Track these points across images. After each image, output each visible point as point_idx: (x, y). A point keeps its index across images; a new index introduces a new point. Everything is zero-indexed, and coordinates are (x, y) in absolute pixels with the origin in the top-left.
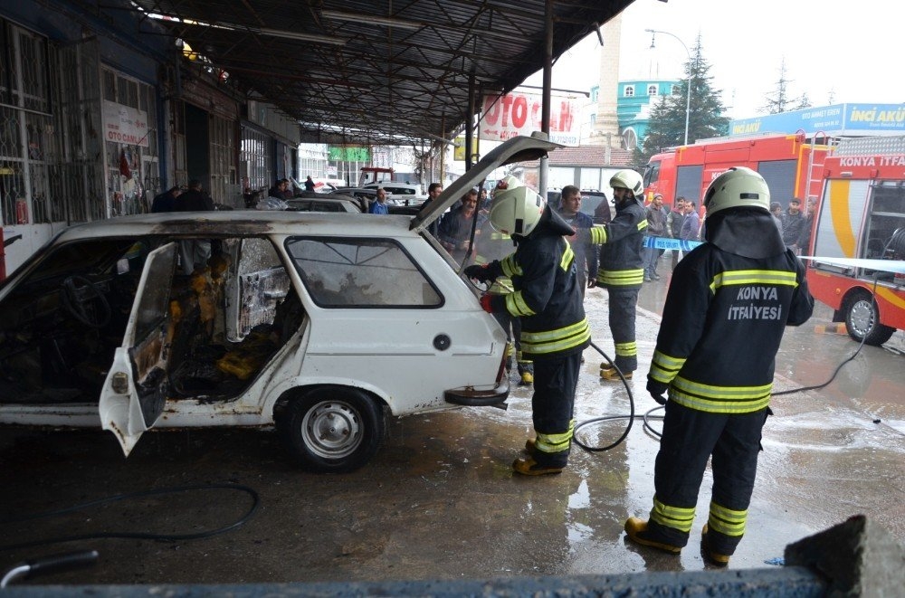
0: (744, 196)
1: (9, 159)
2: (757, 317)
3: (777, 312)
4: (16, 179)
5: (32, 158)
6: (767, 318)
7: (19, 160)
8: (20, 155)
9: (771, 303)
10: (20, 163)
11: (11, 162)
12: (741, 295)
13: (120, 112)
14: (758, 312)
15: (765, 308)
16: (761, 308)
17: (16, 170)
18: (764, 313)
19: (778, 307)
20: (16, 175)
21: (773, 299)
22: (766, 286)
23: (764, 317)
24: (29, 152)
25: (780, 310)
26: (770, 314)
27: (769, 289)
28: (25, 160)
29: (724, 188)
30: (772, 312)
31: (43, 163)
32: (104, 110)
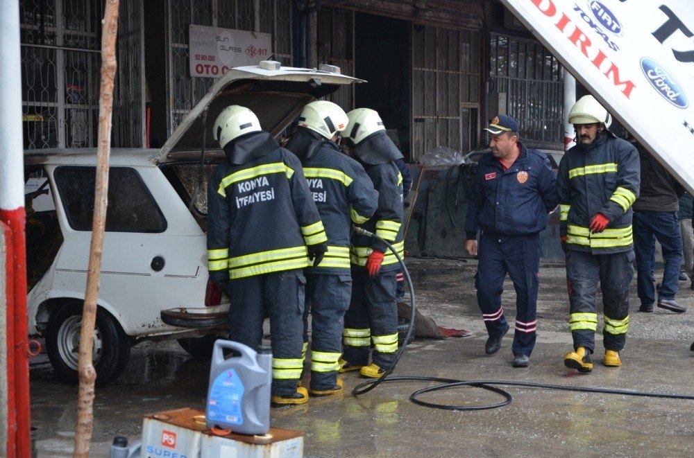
0: (242, 127)
1: (38, 104)
2: (258, 200)
3: (271, 194)
4: (46, 127)
5: (69, 102)
6: (265, 199)
7: (51, 105)
8: (53, 98)
9: (266, 188)
10: (52, 109)
11: (38, 108)
12: (241, 188)
13: (218, 38)
14: (257, 196)
15: (262, 193)
16: (259, 193)
17: (46, 117)
18: (262, 196)
19: (271, 190)
20: (45, 123)
21: (266, 185)
22: (258, 177)
23: (263, 200)
24: (66, 95)
25: (273, 191)
26: (266, 196)
27: (260, 178)
28: (60, 105)
29: (227, 125)
30: (268, 195)
31: (86, 107)
32: (192, 39)
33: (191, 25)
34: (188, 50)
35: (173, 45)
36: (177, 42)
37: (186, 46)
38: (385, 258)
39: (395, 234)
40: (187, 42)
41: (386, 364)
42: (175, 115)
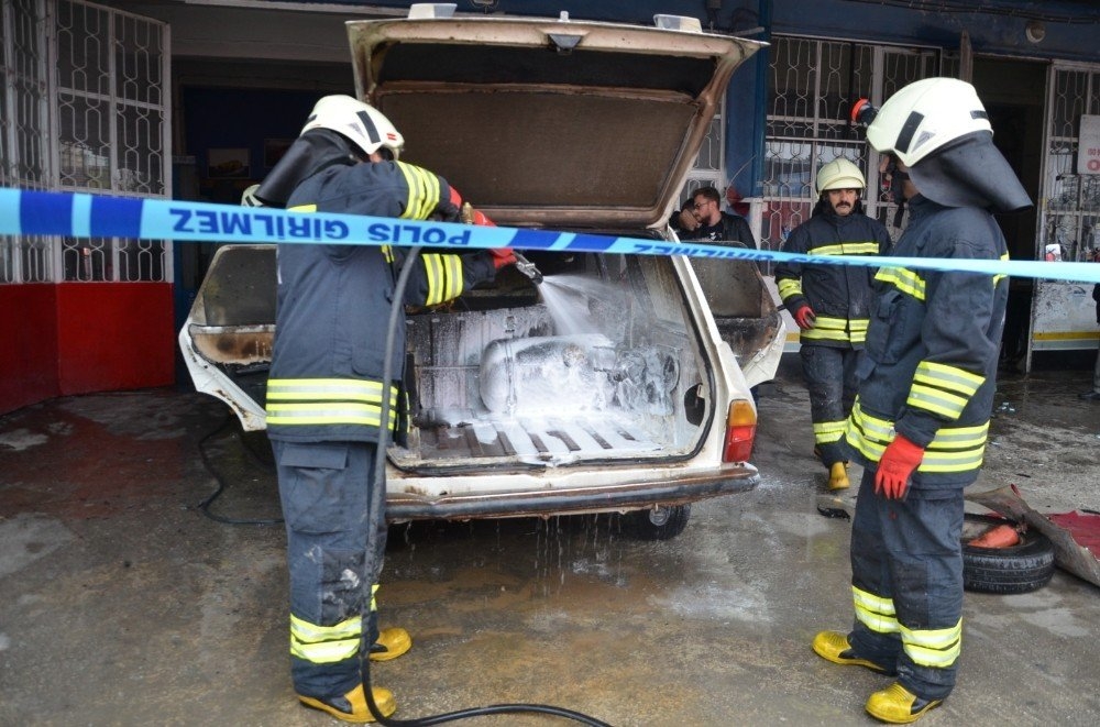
32: (1083, 130)
33: (1083, 116)
34: (1076, 145)
35: (1052, 138)
36: (1059, 134)
37: (1075, 140)
38: (927, 455)
39: (963, 402)
40: (1077, 134)
41: (930, 691)
42: (1048, 216)
